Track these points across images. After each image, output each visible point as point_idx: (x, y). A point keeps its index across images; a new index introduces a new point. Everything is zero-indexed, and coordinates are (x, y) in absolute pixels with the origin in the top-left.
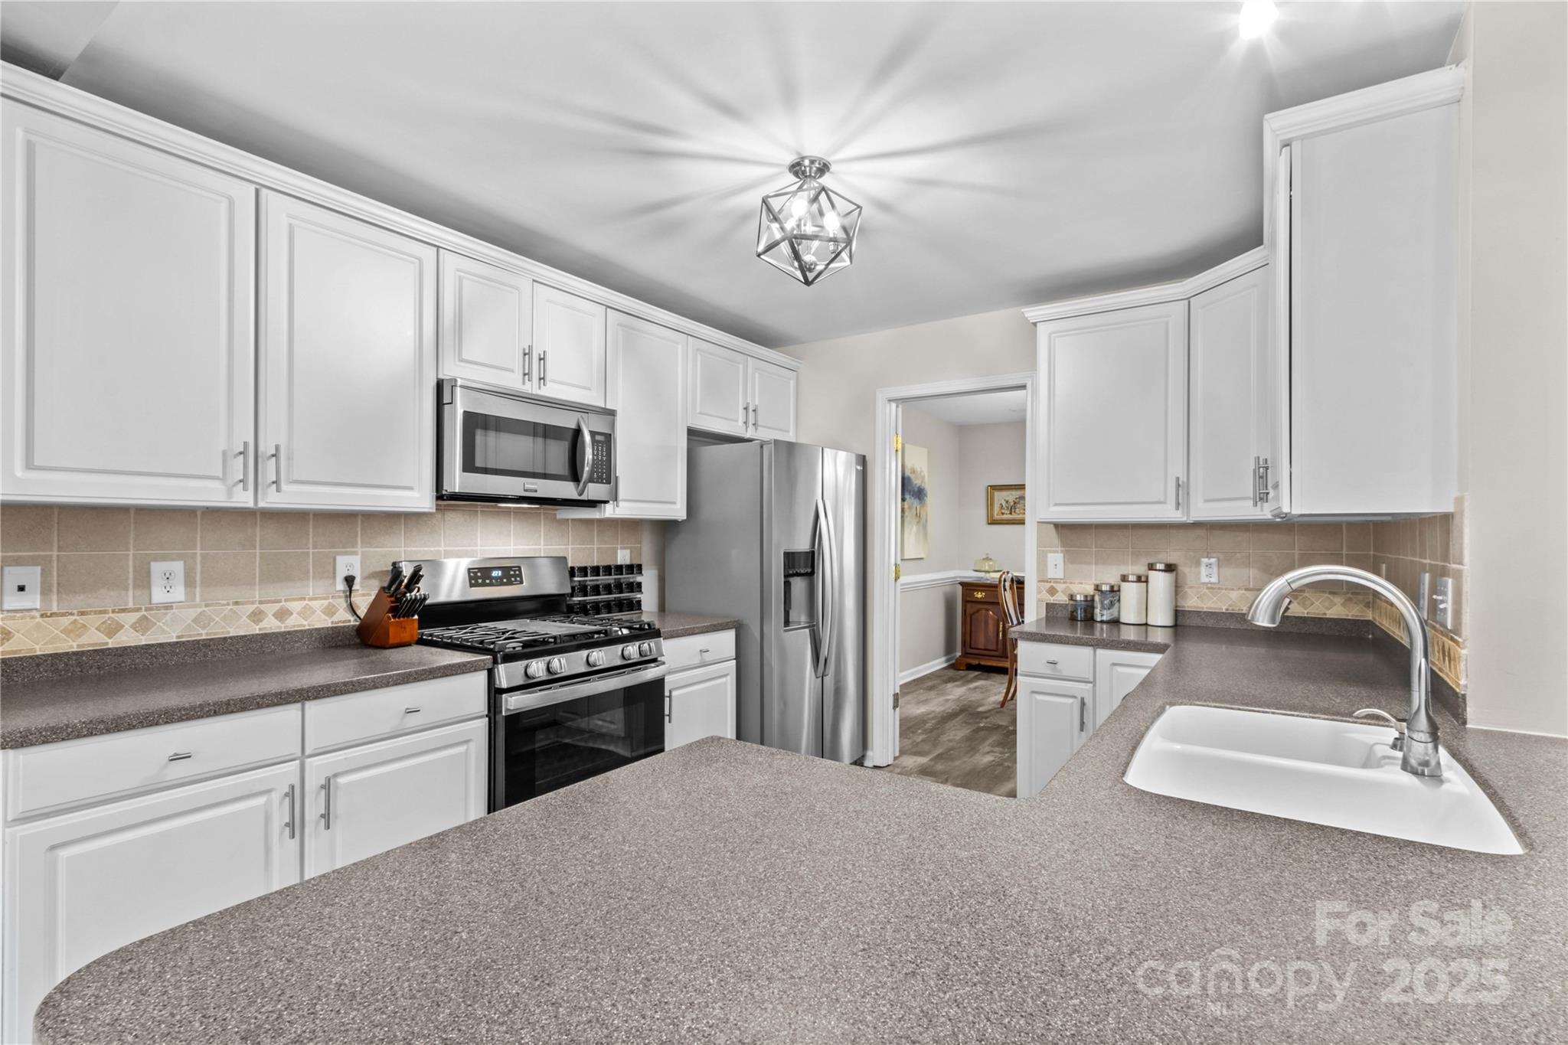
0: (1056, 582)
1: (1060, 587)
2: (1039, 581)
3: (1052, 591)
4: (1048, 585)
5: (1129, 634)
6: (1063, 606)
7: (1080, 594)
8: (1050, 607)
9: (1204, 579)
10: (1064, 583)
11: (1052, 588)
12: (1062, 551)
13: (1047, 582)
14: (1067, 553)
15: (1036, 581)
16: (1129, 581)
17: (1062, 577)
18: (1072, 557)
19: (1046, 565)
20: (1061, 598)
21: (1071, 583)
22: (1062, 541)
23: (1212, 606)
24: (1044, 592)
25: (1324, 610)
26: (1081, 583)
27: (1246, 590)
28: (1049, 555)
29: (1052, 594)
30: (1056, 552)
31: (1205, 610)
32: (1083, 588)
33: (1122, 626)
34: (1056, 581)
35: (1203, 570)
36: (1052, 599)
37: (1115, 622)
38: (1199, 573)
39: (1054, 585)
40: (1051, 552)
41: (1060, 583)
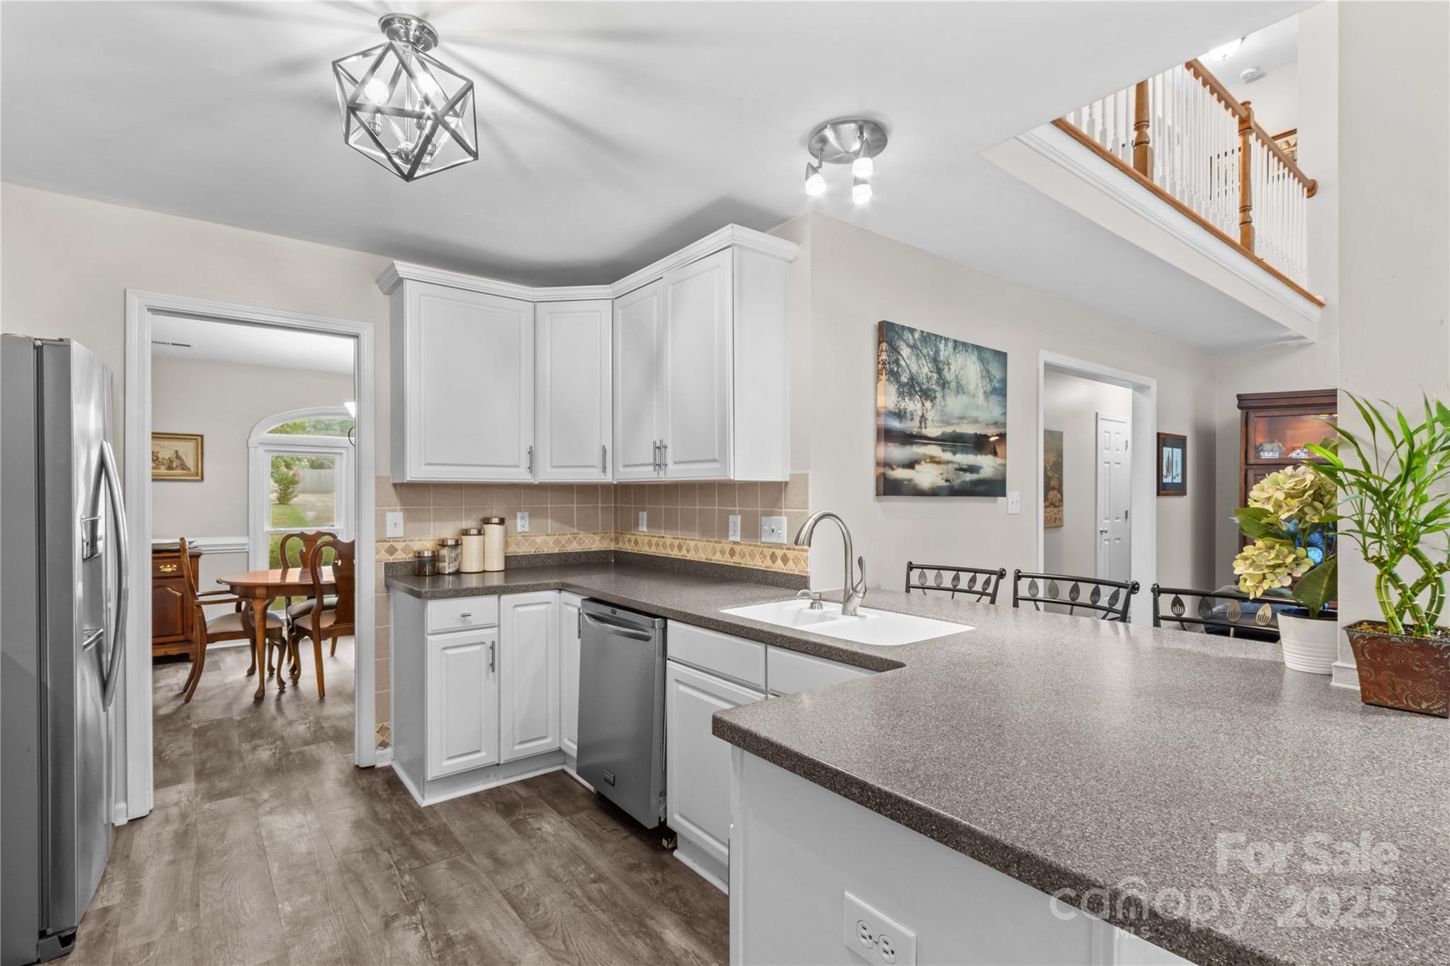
0: (396, 541)
1: (399, 546)
2: (377, 541)
3: (392, 550)
4: (387, 545)
5: (473, 582)
6: (405, 564)
7: (428, 550)
8: (389, 567)
9: (519, 529)
10: (405, 541)
11: (392, 547)
12: (401, 510)
13: (386, 541)
14: (406, 511)
15: (374, 540)
16: (470, 535)
17: (402, 535)
18: (411, 515)
19: (384, 526)
20: (401, 556)
21: (411, 541)
22: (401, 500)
23: (525, 550)
24: (383, 552)
25: (589, 546)
26: (421, 540)
27: (547, 535)
28: (389, 514)
29: (392, 554)
30: (395, 511)
31: (520, 554)
32: (425, 545)
33: (463, 575)
34: (396, 539)
35: (519, 522)
36: (391, 558)
37: (458, 573)
38: (516, 524)
39: (394, 544)
40: (389, 511)
41: (399, 541)
